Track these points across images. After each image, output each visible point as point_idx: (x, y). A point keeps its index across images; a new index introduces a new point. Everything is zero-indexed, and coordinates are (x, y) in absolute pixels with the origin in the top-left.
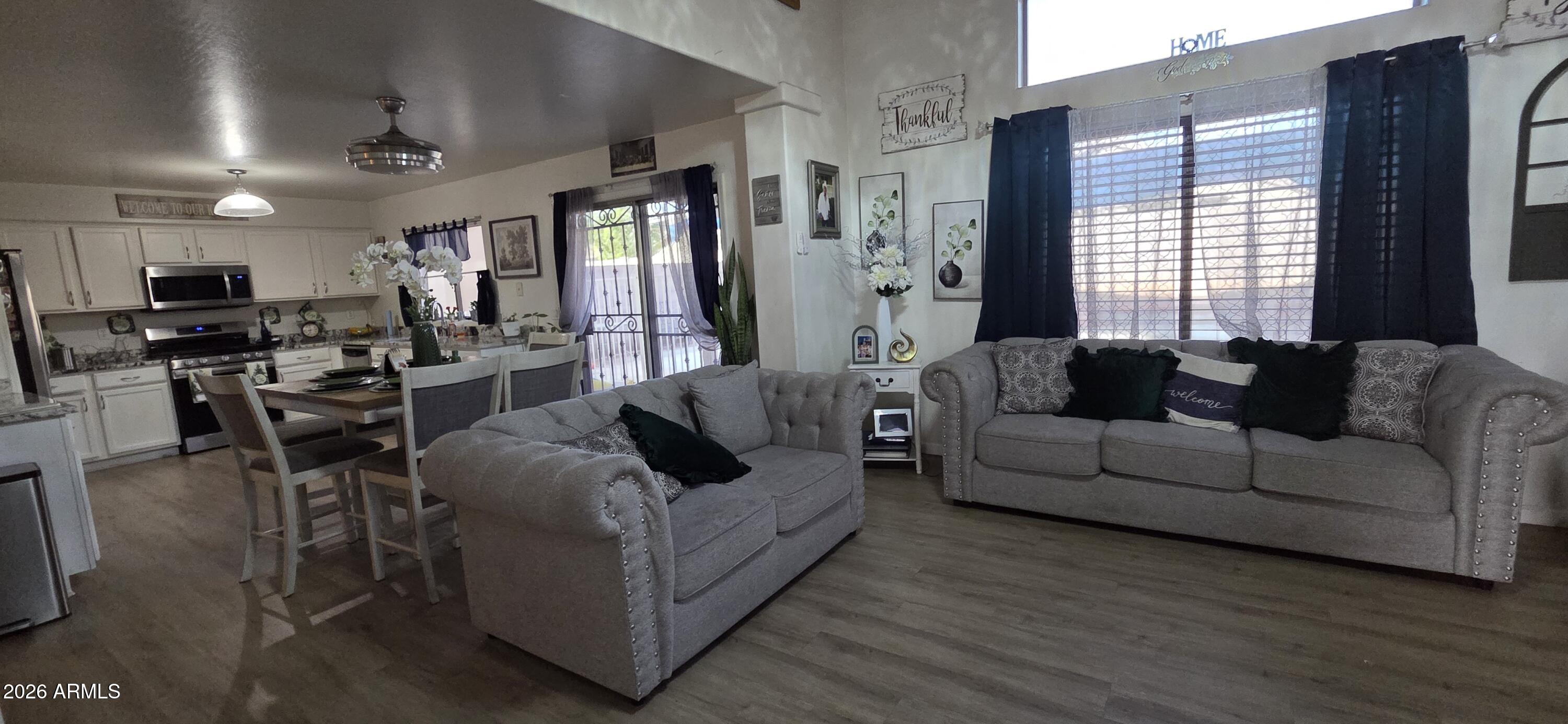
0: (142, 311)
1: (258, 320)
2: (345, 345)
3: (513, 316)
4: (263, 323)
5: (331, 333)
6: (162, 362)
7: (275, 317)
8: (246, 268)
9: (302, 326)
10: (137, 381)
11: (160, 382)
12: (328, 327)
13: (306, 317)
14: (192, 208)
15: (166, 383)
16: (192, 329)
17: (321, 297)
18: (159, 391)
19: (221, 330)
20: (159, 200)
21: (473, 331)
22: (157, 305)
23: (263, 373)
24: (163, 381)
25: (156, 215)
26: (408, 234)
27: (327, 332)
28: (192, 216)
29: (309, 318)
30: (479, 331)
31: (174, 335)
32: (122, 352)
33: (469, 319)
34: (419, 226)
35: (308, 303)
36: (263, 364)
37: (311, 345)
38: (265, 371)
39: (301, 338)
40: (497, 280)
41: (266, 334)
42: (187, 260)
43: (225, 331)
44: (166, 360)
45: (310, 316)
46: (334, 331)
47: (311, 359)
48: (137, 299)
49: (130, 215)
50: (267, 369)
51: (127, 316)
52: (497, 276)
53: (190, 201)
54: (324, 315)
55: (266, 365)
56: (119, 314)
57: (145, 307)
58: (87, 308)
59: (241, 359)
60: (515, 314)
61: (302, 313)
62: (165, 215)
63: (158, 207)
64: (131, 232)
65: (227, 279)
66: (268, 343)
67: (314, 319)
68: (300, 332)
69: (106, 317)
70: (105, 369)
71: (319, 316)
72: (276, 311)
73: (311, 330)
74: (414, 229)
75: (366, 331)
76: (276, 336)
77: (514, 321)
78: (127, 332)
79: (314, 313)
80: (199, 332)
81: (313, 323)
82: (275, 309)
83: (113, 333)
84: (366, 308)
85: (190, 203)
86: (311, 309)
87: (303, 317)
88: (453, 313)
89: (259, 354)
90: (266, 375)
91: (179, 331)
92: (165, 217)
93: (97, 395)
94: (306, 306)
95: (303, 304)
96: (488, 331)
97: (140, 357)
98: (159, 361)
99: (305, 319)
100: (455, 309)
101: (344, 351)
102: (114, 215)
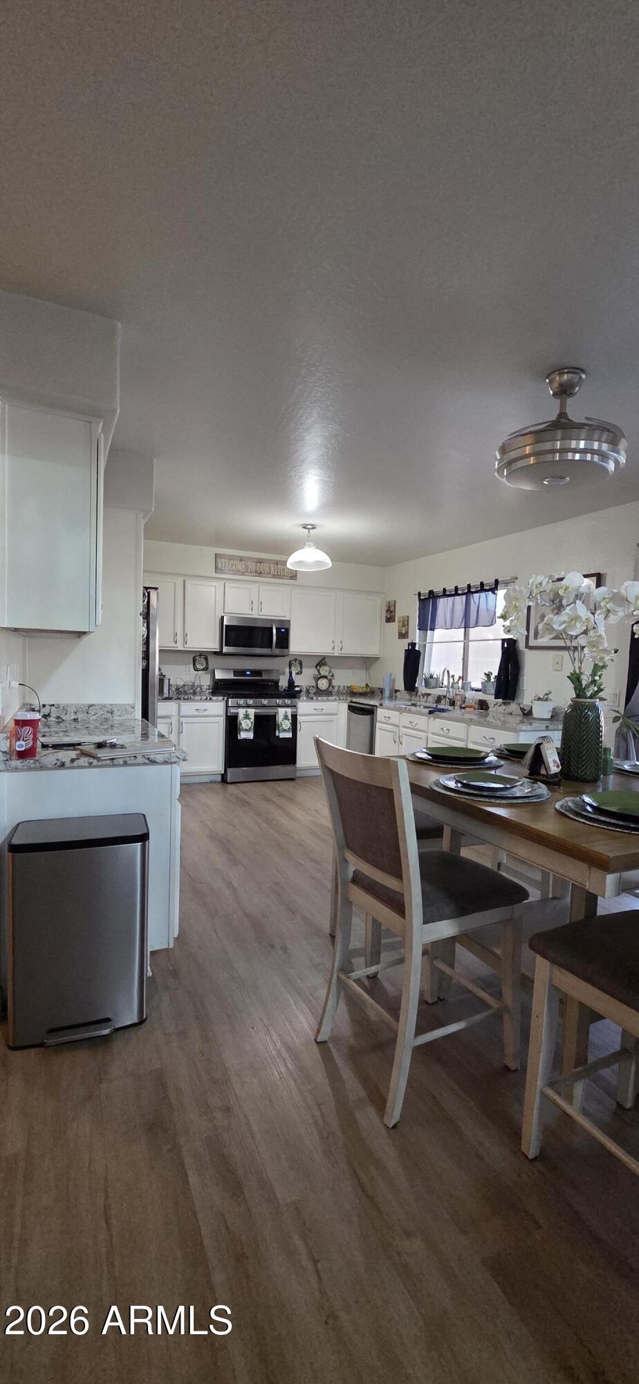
0: (215, 653)
1: (287, 670)
2: (351, 702)
3: (547, 694)
4: (291, 673)
5: (336, 688)
6: (223, 699)
7: (299, 669)
8: (289, 622)
9: (317, 679)
10: (205, 713)
11: (218, 716)
12: (334, 683)
13: (321, 672)
14: (261, 567)
15: (222, 718)
16: (243, 673)
17: (336, 654)
18: (217, 724)
19: (262, 676)
20: (241, 559)
21: (483, 705)
22: (225, 649)
23: (288, 720)
24: (221, 716)
25: (238, 572)
26: (422, 598)
27: (333, 687)
28: (260, 574)
29: (323, 673)
30: (491, 706)
31: (230, 676)
32: (198, 686)
33: (477, 690)
34: (438, 589)
35: (324, 658)
36: (289, 711)
37: (325, 698)
38: (290, 718)
39: (314, 690)
40: (526, 651)
41: (291, 682)
42: (250, 612)
43: (264, 677)
44: (226, 698)
45: (324, 671)
46: (339, 687)
47: (324, 712)
48: (215, 643)
49: (222, 571)
50: (292, 715)
51: (204, 655)
52: (527, 646)
53: (260, 561)
54: (334, 671)
55: (292, 712)
56: (201, 654)
57: (218, 650)
58: (184, 647)
59: (275, 705)
60: (550, 693)
61: (318, 667)
62: (243, 572)
63: (240, 566)
64: (219, 585)
65: (274, 631)
66: (292, 693)
67: (327, 674)
68: (314, 684)
69: (193, 656)
70: (187, 699)
71: (330, 672)
72: (301, 663)
73: (323, 684)
74: (431, 592)
75: (365, 690)
76: (298, 686)
77: (546, 700)
78: (203, 670)
79: (327, 668)
80: (248, 675)
81: (325, 677)
82: (299, 661)
83: (196, 670)
84: (367, 669)
85: (260, 563)
86: (325, 664)
87: (319, 671)
88: (457, 683)
89: (288, 701)
90: (290, 721)
91: (236, 673)
92: (243, 574)
93: (179, 720)
94: (322, 661)
95: (319, 660)
96: (503, 707)
97: (207, 692)
98: (222, 698)
99: (320, 673)
100: (460, 678)
101: (350, 707)
102: (210, 571)
